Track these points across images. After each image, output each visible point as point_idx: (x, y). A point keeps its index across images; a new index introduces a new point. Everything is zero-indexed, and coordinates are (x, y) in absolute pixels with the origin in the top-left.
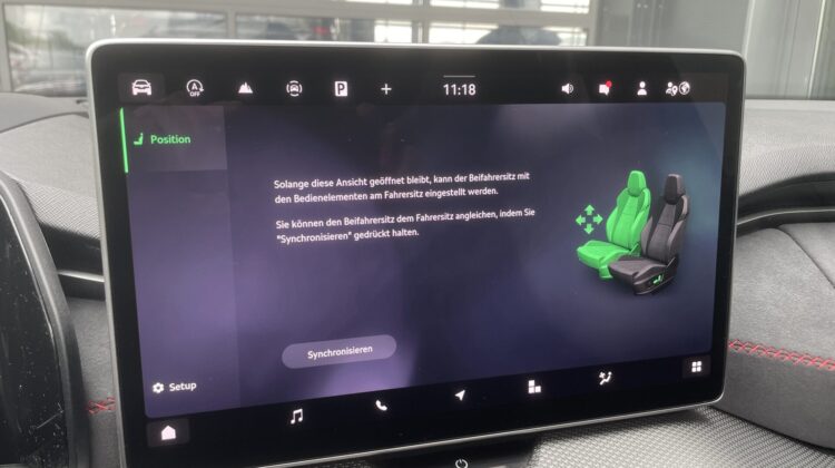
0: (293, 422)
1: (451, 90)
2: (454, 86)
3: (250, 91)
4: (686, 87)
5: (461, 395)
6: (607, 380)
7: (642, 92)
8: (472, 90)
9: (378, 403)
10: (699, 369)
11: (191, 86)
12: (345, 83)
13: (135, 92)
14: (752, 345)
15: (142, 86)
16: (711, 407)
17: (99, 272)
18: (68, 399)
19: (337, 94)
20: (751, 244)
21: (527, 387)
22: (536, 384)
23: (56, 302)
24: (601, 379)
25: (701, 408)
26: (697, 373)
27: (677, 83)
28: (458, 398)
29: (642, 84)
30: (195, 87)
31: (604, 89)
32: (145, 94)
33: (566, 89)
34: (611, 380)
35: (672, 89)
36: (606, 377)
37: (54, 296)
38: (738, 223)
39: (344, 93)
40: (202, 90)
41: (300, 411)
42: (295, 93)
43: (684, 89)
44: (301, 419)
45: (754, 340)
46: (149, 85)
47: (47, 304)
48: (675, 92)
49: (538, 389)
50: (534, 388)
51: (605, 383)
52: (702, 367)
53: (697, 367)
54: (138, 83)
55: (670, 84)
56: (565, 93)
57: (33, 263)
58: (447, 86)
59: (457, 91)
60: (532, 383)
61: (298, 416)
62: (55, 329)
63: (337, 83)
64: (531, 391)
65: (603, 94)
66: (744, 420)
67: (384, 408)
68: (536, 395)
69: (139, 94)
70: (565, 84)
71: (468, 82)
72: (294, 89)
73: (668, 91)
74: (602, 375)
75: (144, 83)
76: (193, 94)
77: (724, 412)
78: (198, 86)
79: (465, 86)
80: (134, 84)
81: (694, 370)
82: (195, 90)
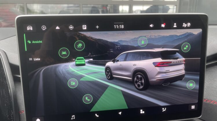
0: (72, 119)
1: (116, 27)
2: (117, 26)
3: (59, 28)
4: (189, 24)
5: (120, 113)
6: (165, 110)
7: (175, 26)
8: (123, 27)
9: (96, 115)
10: (194, 108)
12: (86, 26)
13: (28, 29)
14: (211, 101)
15: (30, 28)
16: (199, 118)
18: (14, 110)
19: (83, 29)
20: (213, 70)
21: (140, 112)
22: (143, 111)
23: (11, 84)
24: (163, 110)
25: (195, 119)
27: (186, 23)
29: (175, 24)
30: (44, 27)
31: (163, 26)
32: (31, 30)
33: (151, 26)
34: (166, 110)
35: (185, 25)
36: (164, 109)
38: (206, 64)
39: (85, 28)
40: (46, 28)
42: (71, 28)
43: (188, 25)
45: (212, 99)
46: (32, 27)
47: (9, 85)
48: (185, 26)
49: (143, 112)
50: (142, 112)
51: (164, 111)
52: (195, 107)
53: (193, 107)
55: (184, 24)
57: (6, 73)
58: (115, 26)
59: (118, 27)
60: (141, 110)
61: (73, 117)
62: (11, 91)
63: (83, 26)
64: (141, 113)
65: (163, 27)
67: (98, 116)
68: (143, 114)
70: (151, 24)
71: (122, 24)
72: (71, 27)
73: (183, 26)
74: (163, 109)
75: (30, 27)
76: (43, 30)
77: (203, 120)
78: (45, 27)
79: (120, 26)
80: (28, 27)
81: (192, 108)
82: (44, 28)
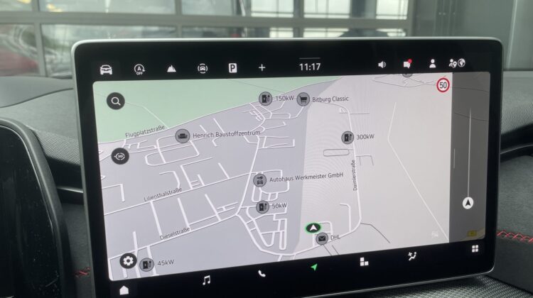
0: (204, 284)
1: (304, 67)
2: (306, 65)
3: (174, 71)
4: (462, 62)
5: (314, 267)
6: (413, 258)
7: (433, 66)
8: (318, 67)
9: (260, 272)
10: (477, 251)
11: (137, 68)
12: (235, 65)
13: (102, 72)
14: (514, 234)
15: (106, 69)
16: (487, 276)
17: (80, 187)
18: (62, 267)
19: (230, 72)
20: (512, 166)
21: (359, 262)
22: (365, 260)
23: (54, 206)
24: (410, 257)
25: (479, 276)
26: (475, 253)
27: (456, 59)
28: (313, 269)
29: (433, 61)
30: (139, 69)
31: (407, 64)
32: (108, 74)
33: (381, 65)
34: (416, 258)
35: (453, 63)
36: (413, 255)
37: (53, 202)
38: (501, 153)
39: (235, 71)
40: (144, 71)
41: (209, 276)
42: (203, 71)
43: (461, 64)
44: (209, 282)
45: (515, 230)
46: (110, 68)
47: (49, 207)
48: (455, 66)
50: (363, 262)
51: (412, 260)
52: (479, 248)
53: (475, 249)
54: (104, 67)
55: (452, 61)
56: (380, 67)
58: (302, 65)
59: (309, 68)
60: (362, 259)
61: (207, 280)
62: (54, 224)
63: (230, 65)
64: (362, 264)
65: (406, 68)
66: (509, 285)
67: (264, 275)
68: (365, 267)
69: (104, 74)
70: (380, 62)
71: (315, 62)
73: (450, 65)
74: (410, 254)
75: (108, 67)
76: (139, 73)
77: (495, 279)
78: (142, 68)
79: (314, 64)
80: (101, 68)
81: (473, 251)
82: (139, 71)
